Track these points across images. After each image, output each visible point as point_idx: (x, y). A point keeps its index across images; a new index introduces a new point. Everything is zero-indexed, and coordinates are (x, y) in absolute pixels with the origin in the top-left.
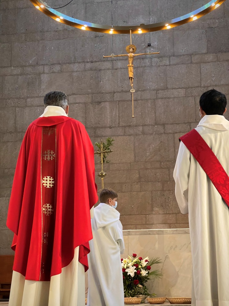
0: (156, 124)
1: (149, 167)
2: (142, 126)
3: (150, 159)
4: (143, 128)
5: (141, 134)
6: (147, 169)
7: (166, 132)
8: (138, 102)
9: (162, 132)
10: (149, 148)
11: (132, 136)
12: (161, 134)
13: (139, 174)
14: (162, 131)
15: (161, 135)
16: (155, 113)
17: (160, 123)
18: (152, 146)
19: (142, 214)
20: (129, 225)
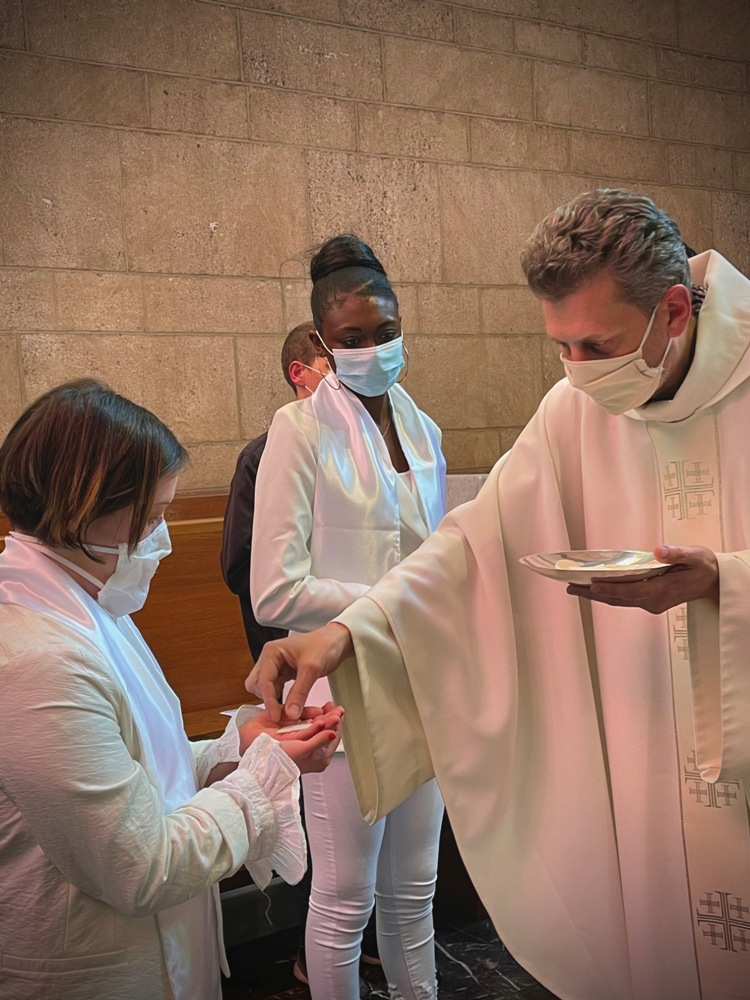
13: (240, 36)
19: (263, 278)
20: (198, 333)
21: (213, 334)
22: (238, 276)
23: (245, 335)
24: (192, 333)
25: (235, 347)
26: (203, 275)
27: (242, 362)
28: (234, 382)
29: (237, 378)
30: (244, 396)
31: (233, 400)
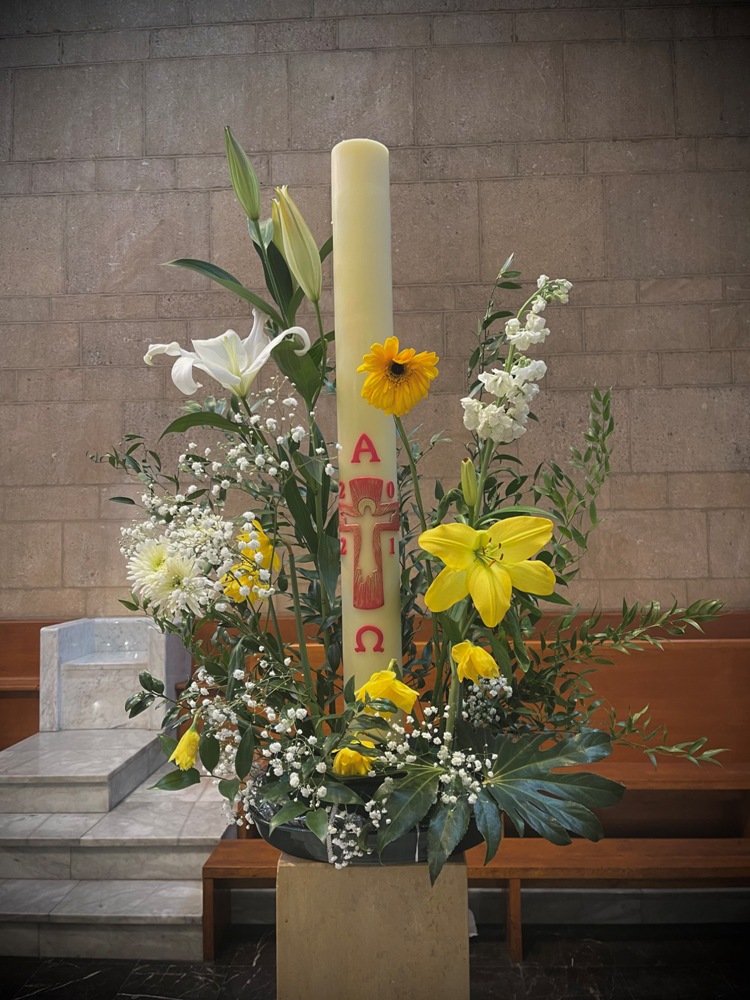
0: (145, 154)
1: (115, 315)
2: (94, 160)
3: (120, 283)
4: (97, 170)
5: (88, 189)
6: (107, 320)
7: (179, 187)
8: (83, 72)
9: (168, 186)
10: (116, 244)
11: (55, 199)
12: (163, 192)
13: (81, 339)
14: (167, 182)
15: (163, 197)
16: (144, 113)
17: (160, 152)
18: (130, 236)
19: (86, 485)
20: (38, 521)
21: (48, 521)
22: (68, 485)
23: (70, 521)
24: (33, 521)
25: (63, 528)
26: (44, 486)
27: (67, 538)
28: (60, 552)
29: (63, 548)
30: (67, 559)
31: (59, 562)
